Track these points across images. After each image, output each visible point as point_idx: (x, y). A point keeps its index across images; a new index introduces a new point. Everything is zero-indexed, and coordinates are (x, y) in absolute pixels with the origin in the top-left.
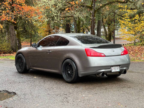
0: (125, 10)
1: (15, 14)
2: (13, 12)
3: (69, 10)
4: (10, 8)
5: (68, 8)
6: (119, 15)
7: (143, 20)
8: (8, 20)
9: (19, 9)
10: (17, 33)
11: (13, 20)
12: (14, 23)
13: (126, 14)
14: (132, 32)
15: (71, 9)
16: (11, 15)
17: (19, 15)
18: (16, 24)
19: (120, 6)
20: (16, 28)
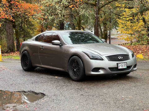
0: (123, 9)
1: (14, 12)
2: (11, 9)
3: (73, 7)
4: (8, 6)
5: (72, 6)
6: (116, 14)
7: (142, 19)
8: (7, 18)
9: (18, 6)
10: (15, 32)
11: (11, 18)
12: (12, 21)
13: (124, 13)
14: (130, 32)
15: (75, 6)
16: (10, 12)
17: (18, 13)
18: (14, 22)
19: (118, 4)
20: (14, 26)
